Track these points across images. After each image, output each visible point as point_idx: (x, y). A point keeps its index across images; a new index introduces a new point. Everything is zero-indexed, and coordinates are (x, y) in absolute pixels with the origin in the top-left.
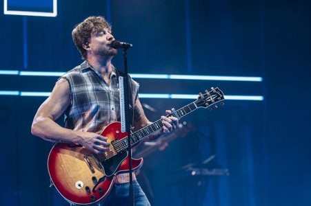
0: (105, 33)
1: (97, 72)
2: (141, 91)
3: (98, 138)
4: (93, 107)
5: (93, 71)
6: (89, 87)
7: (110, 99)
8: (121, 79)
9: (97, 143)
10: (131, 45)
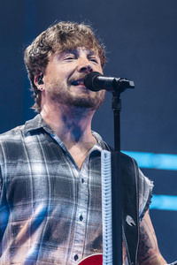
0: (77, 57)
1: (56, 138)
2: (157, 191)
4: (39, 209)
5: (48, 134)
6: (37, 168)
7: (77, 197)
8: (106, 157)
10: (132, 83)
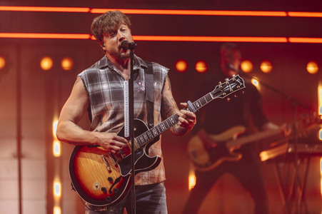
3: (114, 139)
9: (112, 144)
